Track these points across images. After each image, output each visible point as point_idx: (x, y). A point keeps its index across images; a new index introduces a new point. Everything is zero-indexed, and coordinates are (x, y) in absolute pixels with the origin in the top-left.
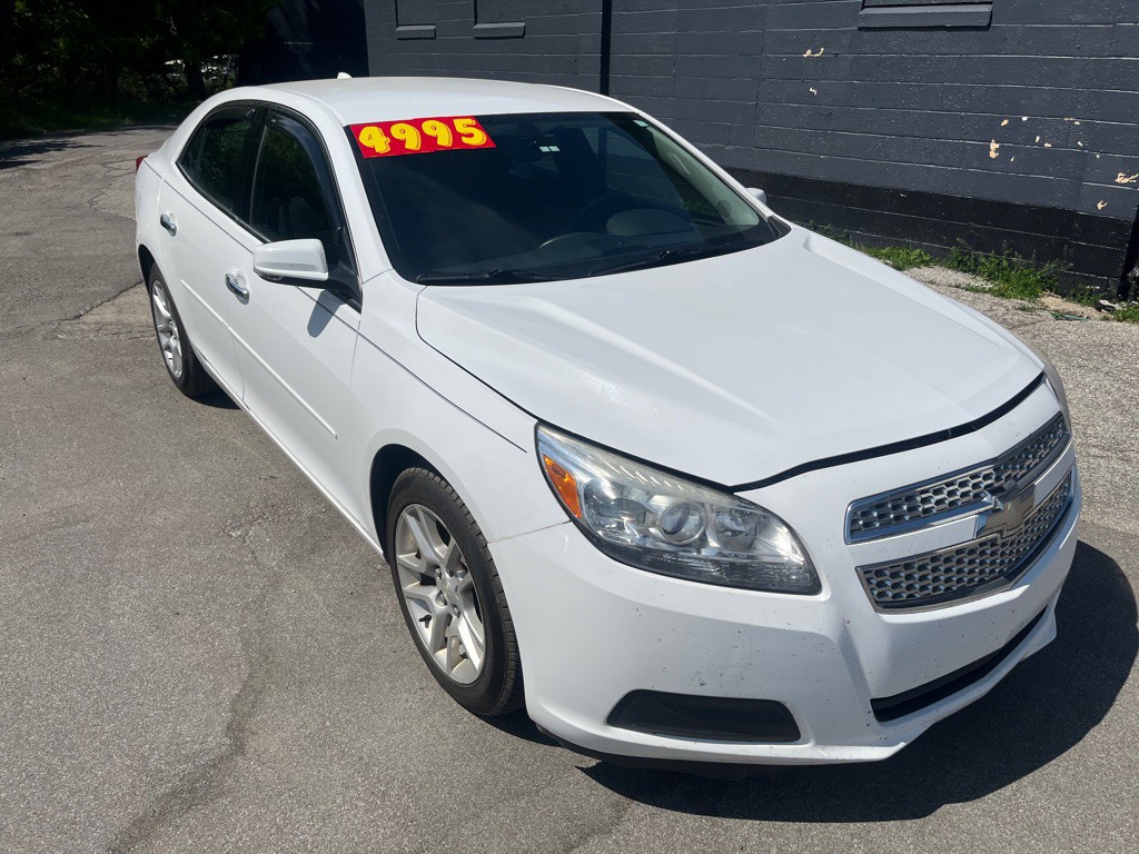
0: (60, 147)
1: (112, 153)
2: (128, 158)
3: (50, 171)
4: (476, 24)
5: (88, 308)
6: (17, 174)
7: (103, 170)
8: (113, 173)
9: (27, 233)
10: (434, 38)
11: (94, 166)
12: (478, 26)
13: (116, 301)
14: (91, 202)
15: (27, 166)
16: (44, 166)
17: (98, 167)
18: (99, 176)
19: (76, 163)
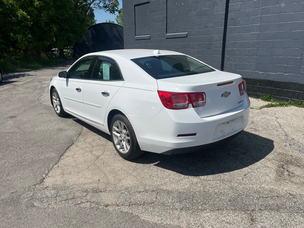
0: (23, 76)
1: (42, 77)
2: (47, 79)
3: (22, 85)
4: (166, 34)
5: (47, 172)
6: (11, 87)
7: (40, 85)
8: (44, 86)
9: (15, 117)
10: (150, 39)
11: (37, 83)
12: (168, 34)
13: (60, 164)
14: (38, 99)
15: (14, 83)
16: (20, 83)
17: (38, 83)
18: (39, 87)
19: (30, 82)
